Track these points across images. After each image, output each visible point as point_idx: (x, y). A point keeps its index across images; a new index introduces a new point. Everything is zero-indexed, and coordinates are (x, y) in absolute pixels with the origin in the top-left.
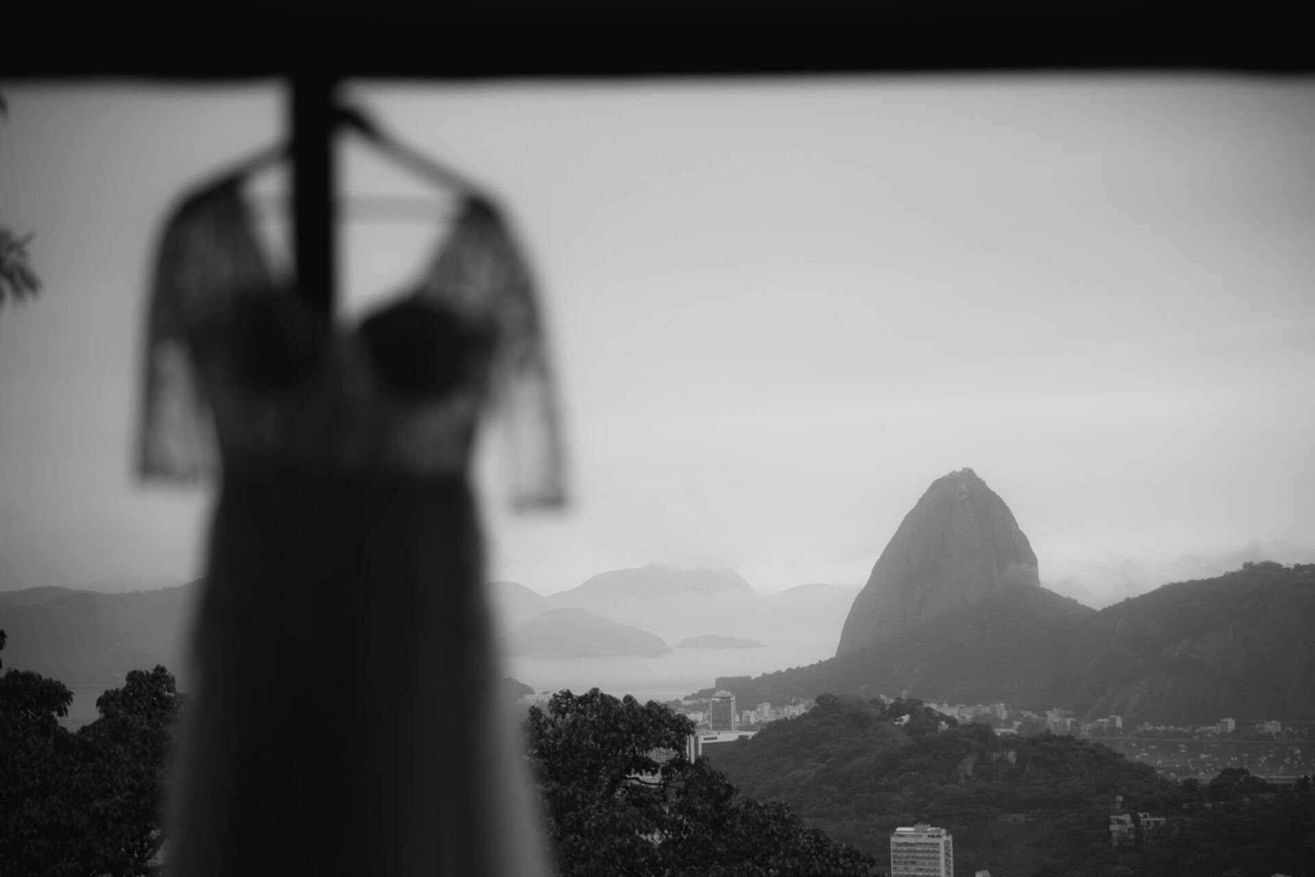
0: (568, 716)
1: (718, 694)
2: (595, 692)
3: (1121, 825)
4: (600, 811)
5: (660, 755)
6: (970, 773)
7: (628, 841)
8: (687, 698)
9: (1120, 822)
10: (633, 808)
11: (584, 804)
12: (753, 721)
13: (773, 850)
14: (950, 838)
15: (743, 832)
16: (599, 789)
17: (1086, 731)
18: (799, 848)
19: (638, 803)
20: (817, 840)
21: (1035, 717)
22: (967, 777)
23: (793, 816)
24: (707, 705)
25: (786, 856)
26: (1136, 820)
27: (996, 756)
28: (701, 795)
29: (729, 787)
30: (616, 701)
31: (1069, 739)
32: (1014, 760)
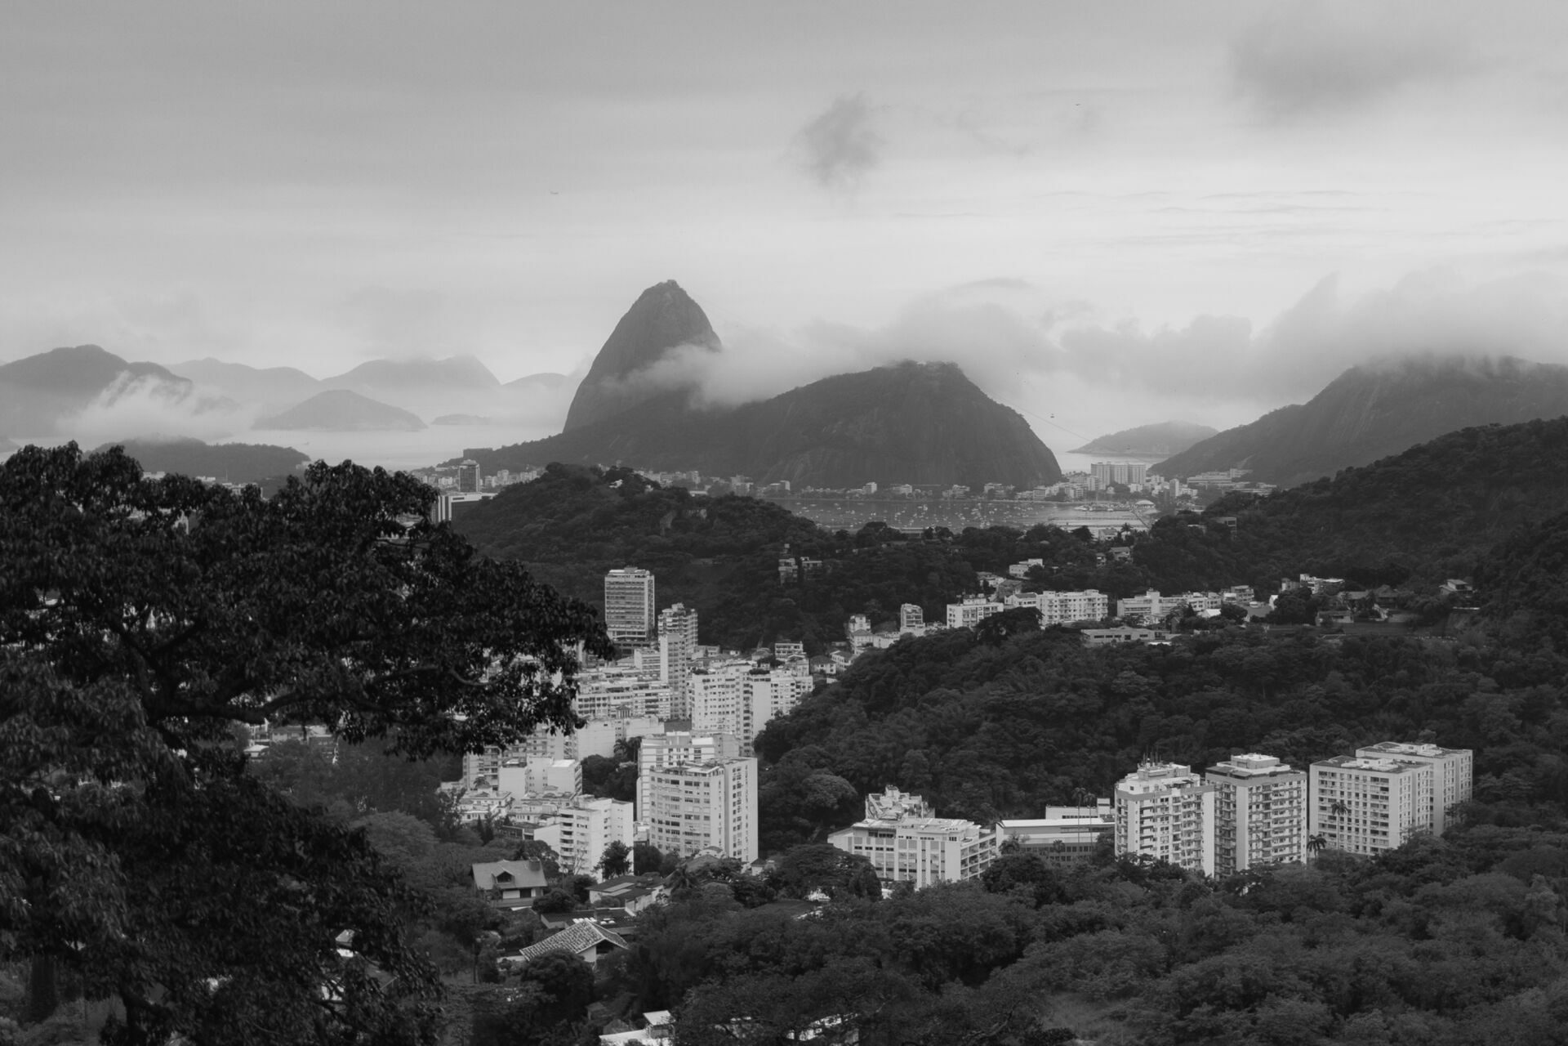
0: (323, 485)
1: (465, 462)
2: (347, 463)
3: (787, 566)
4: (351, 569)
5: (409, 522)
6: (669, 526)
7: (377, 596)
8: (439, 466)
9: (787, 564)
10: (383, 566)
11: (337, 563)
12: (494, 484)
13: (507, 603)
14: (653, 578)
15: (481, 587)
16: (351, 550)
17: (761, 493)
18: (531, 602)
19: (386, 562)
20: (547, 594)
21: (723, 482)
22: (667, 530)
23: (526, 573)
24: (456, 471)
25: (519, 608)
26: (799, 563)
27: (691, 512)
28: (444, 554)
29: (469, 548)
30: (367, 472)
31: (748, 499)
32: (704, 516)
